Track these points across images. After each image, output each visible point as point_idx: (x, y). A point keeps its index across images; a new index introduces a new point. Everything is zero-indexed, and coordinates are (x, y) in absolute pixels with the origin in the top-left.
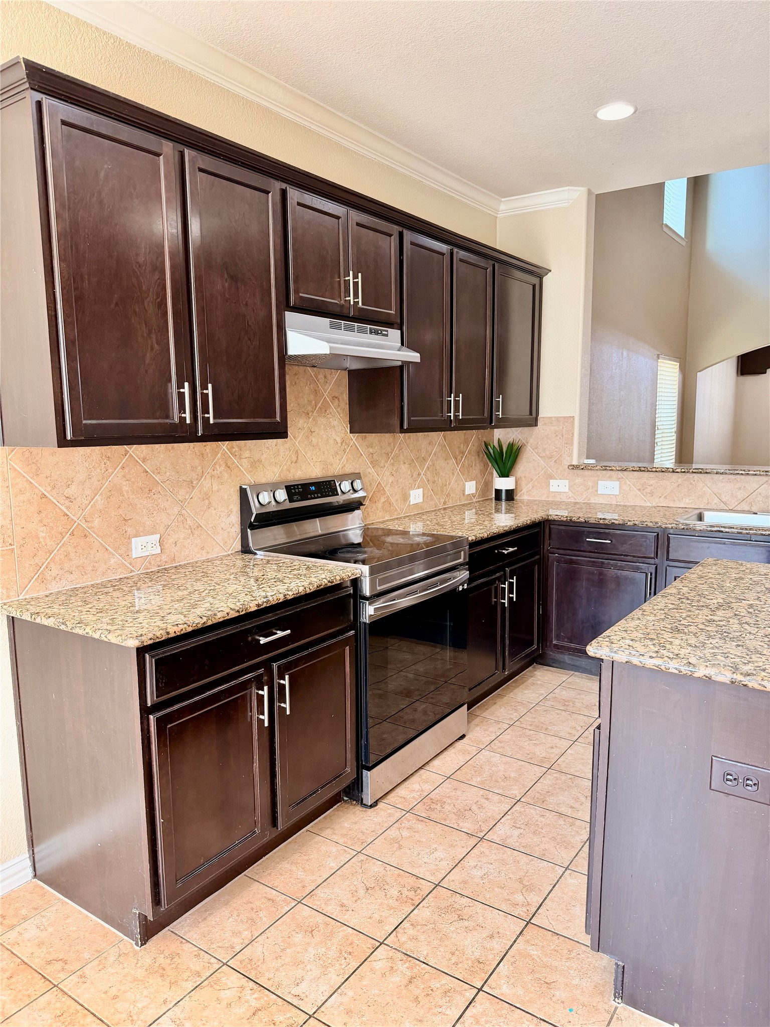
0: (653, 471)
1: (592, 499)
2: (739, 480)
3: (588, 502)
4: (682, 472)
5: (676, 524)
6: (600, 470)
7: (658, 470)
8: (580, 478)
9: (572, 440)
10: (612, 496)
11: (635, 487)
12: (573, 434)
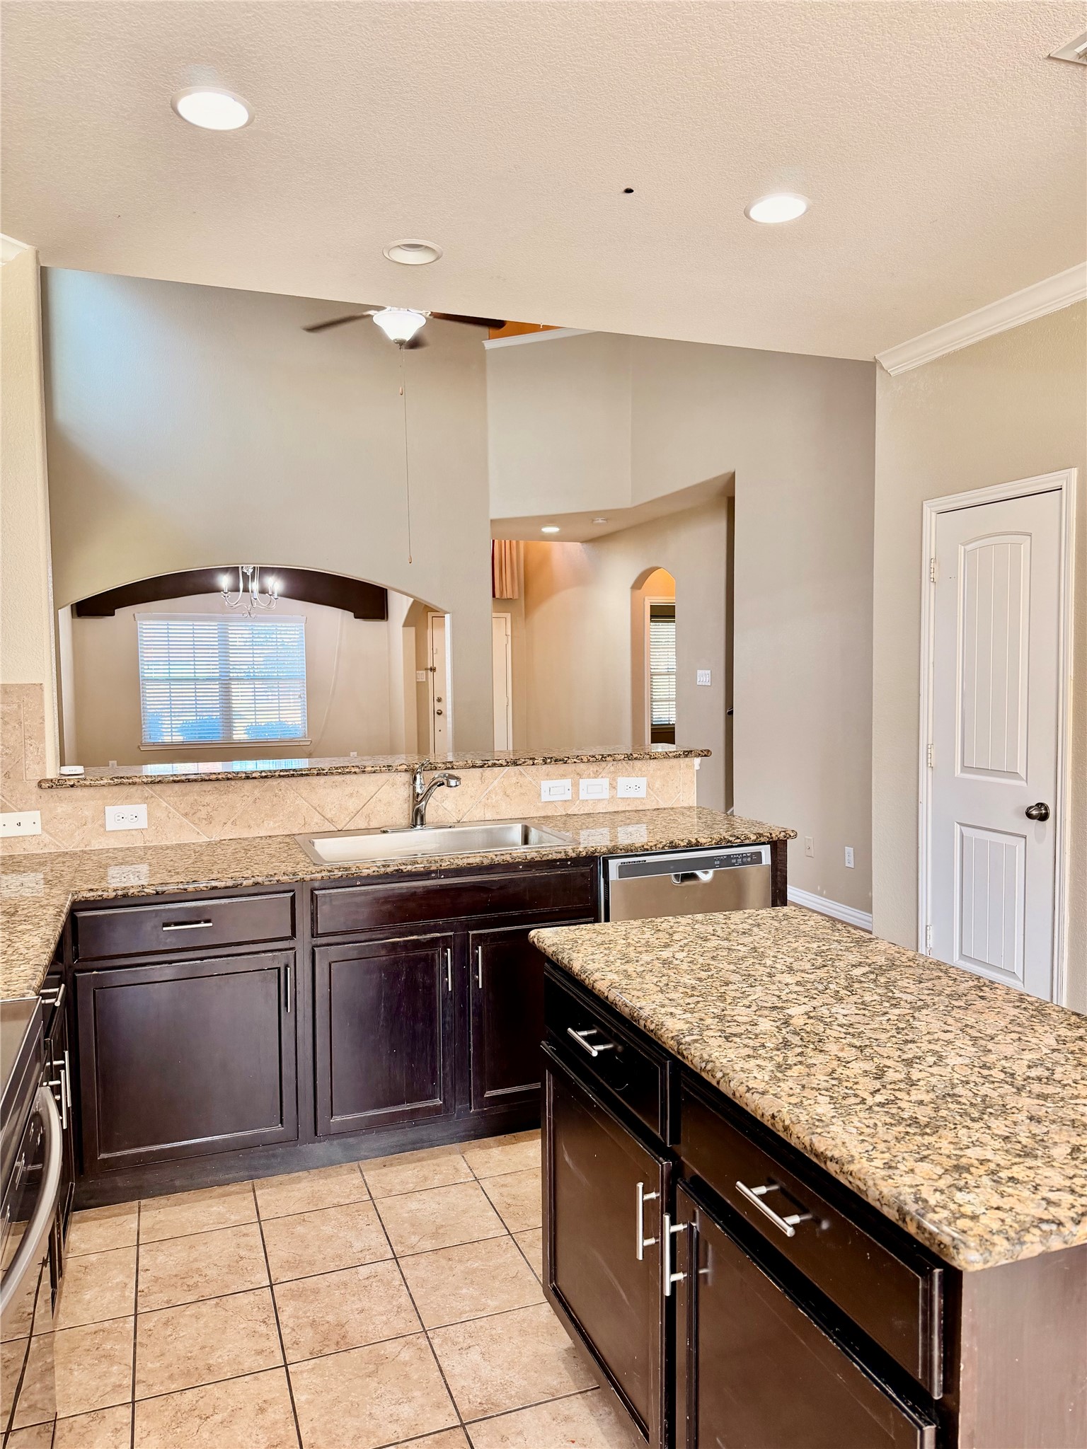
0: (211, 780)
1: (93, 842)
2: (349, 782)
3: (88, 848)
4: (262, 777)
5: (330, 871)
6: (110, 785)
7: (220, 777)
8: (64, 804)
9: (42, 730)
10: (134, 832)
11: (177, 811)
12: (43, 718)
